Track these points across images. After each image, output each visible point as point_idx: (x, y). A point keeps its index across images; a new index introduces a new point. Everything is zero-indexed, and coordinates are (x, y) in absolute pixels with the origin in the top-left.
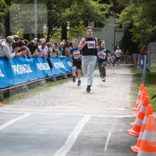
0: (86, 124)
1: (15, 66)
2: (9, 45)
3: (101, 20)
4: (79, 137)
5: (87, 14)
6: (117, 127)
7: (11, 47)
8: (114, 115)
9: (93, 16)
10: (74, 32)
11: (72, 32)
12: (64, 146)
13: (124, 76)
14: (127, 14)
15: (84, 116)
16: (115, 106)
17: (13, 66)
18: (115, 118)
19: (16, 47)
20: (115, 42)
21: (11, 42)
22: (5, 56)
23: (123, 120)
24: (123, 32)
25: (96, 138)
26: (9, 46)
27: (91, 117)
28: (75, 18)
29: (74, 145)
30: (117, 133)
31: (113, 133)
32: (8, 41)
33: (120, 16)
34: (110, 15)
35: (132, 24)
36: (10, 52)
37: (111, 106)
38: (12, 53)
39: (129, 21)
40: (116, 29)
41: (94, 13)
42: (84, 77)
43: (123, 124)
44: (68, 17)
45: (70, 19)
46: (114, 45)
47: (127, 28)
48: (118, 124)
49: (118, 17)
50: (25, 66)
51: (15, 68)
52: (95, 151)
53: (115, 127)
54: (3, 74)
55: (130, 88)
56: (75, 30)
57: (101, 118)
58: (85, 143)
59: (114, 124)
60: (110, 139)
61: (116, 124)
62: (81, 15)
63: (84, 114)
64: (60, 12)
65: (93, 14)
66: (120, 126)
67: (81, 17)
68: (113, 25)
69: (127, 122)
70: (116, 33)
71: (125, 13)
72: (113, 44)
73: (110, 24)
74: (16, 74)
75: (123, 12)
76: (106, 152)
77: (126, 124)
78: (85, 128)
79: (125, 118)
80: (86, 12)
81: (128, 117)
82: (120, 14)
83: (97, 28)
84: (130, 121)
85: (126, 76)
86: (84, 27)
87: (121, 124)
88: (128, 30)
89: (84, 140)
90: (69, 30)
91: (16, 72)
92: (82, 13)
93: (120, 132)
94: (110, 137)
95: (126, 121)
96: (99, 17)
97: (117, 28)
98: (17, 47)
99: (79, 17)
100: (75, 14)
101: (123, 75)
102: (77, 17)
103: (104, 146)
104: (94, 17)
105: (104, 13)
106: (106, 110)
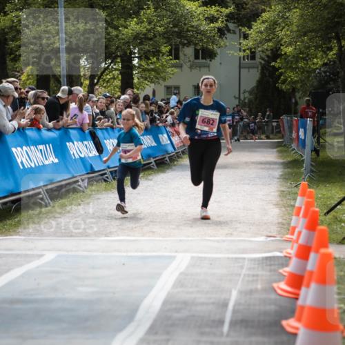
0: (181, 274)
1: (19, 149)
2: (4, 104)
3: (208, 42)
4: (165, 303)
5: (176, 29)
6: (251, 279)
7: (9, 107)
8: (243, 253)
9: (191, 33)
10: (149, 70)
11: (144, 70)
13: (263, 166)
14: (266, 28)
15: (175, 257)
16: (245, 232)
17: (14, 150)
18: (244, 259)
19: (20, 108)
20: (242, 91)
21: (8, 97)
23: (263, 263)
24: (258, 68)
25: (203, 304)
26: (4, 106)
27: (192, 258)
28: (151, 39)
29: (155, 321)
30: (251, 292)
31: (241, 292)
32: (2, 95)
33: (250, 32)
34: (229, 31)
35: (277, 51)
37: (235, 233)
38: (10, 121)
39: (270, 44)
40: (242, 61)
41: (192, 26)
42: (174, 170)
43: (264, 273)
44: (134, 39)
45: (139, 41)
46: (239, 98)
47: (266, 59)
48: (251, 273)
49: (246, 37)
50: (41, 150)
51: (20, 155)
52: (202, 334)
53: (247, 278)
55: (278, 191)
56: (152, 67)
57: (214, 260)
58: (176, 315)
59: (244, 271)
60: (234, 306)
61: (247, 273)
62: (164, 33)
63: (176, 252)
64: (116, 28)
65: (190, 29)
66: (257, 275)
67: (164, 38)
68: (236, 54)
69: (273, 267)
70: (242, 70)
71: (263, 27)
72: (237, 96)
73: (228, 52)
74: (22, 167)
75: (256, 24)
76: (228, 335)
77: (271, 271)
78: (179, 283)
79: (267, 258)
80: (175, 26)
81: (274, 257)
82: (250, 27)
83: (201, 61)
84: (279, 265)
85: (268, 166)
86: (171, 59)
87: (260, 273)
88: (268, 62)
89: (178, 310)
90: (139, 67)
91: (22, 163)
92: (166, 28)
93: (256, 291)
94: (236, 301)
95: (271, 265)
96: (204, 35)
97: (244, 59)
98: (22, 108)
99: (158, 37)
100: (149, 31)
101: (261, 163)
102: (155, 36)
103: (221, 322)
104: (193, 36)
105: (215, 27)
106: (224, 241)
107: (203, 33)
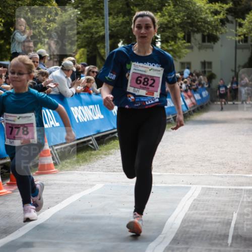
0: (194, 200)
1: (76, 108)
2: (66, 75)
3: (212, 30)
4: (184, 221)
5: (189, 21)
7: (69, 78)
8: (240, 186)
9: (200, 23)
12: (160, 236)
15: (190, 187)
16: (241, 170)
17: (72, 109)
18: (242, 189)
19: (77, 78)
20: (237, 66)
21: (69, 71)
22: (60, 93)
24: (249, 48)
25: (212, 222)
26: (66, 77)
27: (203, 188)
28: (170, 28)
29: (176, 234)
32: (65, 69)
33: (244, 22)
34: (228, 21)
36: (67, 86)
37: (234, 171)
38: (70, 88)
40: (238, 43)
41: (201, 18)
42: (187, 124)
45: (162, 30)
46: (235, 71)
49: (241, 25)
50: (91, 109)
51: (76, 112)
52: (212, 244)
54: (57, 122)
56: (171, 48)
57: (220, 190)
58: (194, 231)
59: (242, 199)
60: (235, 225)
62: (181, 23)
63: (191, 184)
65: (200, 20)
67: (181, 27)
68: (233, 38)
70: (238, 51)
72: (234, 69)
73: (227, 37)
74: (77, 122)
75: (248, 16)
76: (231, 246)
78: (194, 207)
80: (188, 18)
82: (244, 19)
83: (207, 44)
86: (184, 43)
89: (194, 227)
91: (78, 118)
92: (182, 20)
94: (236, 221)
96: (210, 24)
98: (79, 79)
99: (176, 26)
100: (169, 22)
102: (174, 26)
103: (226, 236)
104: (201, 25)
105: (217, 19)
106: (226, 176)
107: (209, 23)
